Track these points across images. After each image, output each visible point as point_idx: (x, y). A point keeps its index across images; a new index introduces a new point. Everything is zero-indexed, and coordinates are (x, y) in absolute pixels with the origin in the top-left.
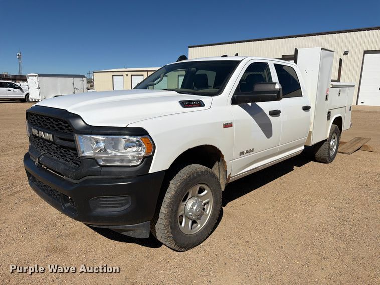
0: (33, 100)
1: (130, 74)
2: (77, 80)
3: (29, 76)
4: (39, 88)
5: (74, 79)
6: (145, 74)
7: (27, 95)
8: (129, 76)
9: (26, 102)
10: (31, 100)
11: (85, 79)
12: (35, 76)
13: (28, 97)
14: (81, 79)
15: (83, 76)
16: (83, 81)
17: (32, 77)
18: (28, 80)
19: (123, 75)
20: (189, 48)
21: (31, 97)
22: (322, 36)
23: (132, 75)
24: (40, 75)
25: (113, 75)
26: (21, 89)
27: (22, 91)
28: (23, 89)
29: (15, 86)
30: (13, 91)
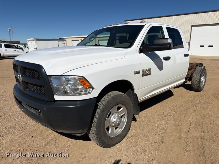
3: (29, 41)
4: (37, 48)
5: (59, 42)
12: (34, 40)
15: (64, 40)
16: (64, 43)
17: (32, 41)
24: (38, 40)
25: (72, 40)
26: (22, 49)
27: (23, 51)
28: (24, 49)
29: (18, 47)
30: (18, 51)
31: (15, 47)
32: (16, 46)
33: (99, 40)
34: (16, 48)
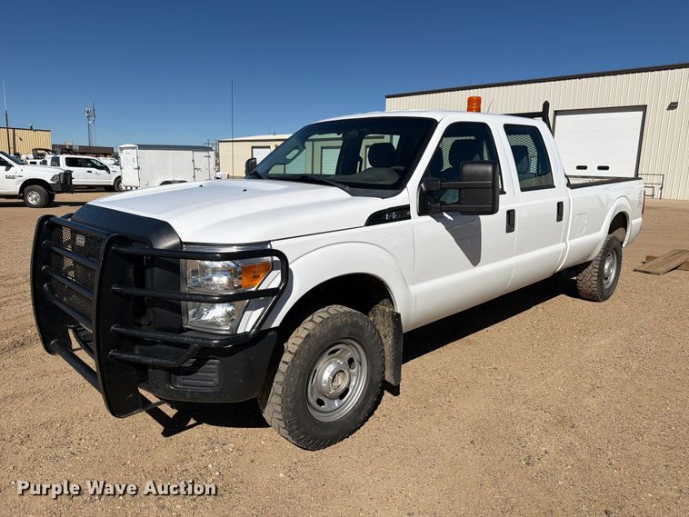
0: (129, 188)
2: (200, 155)
3: (122, 149)
4: (139, 168)
5: (195, 153)
7: (119, 179)
9: (115, 191)
10: (124, 188)
11: (212, 153)
12: (133, 148)
13: (120, 182)
14: (206, 154)
15: (208, 149)
16: (209, 157)
17: (128, 151)
18: (120, 155)
20: (387, 100)
21: (126, 182)
22: (628, 75)
24: (142, 147)
25: (253, 147)
26: (108, 170)
27: (109, 173)
28: (111, 169)
29: (99, 165)
30: (96, 173)
31: (92, 163)
32: (95, 162)
33: (322, 148)
34: (94, 166)
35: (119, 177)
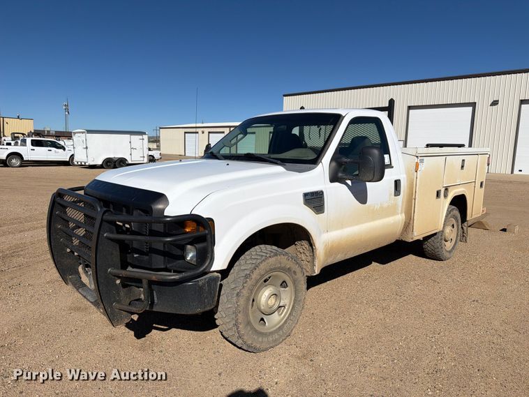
0: (79, 163)
1: (206, 131)
2: (136, 138)
3: (75, 133)
4: (87, 148)
5: (132, 136)
6: (227, 131)
8: (206, 133)
9: (70, 165)
10: (76, 163)
11: (145, 137)
12: (83, 133)
13: (73, 158)
14: (141, 137)
15: (142, 133)
16: (143, 139)
17: (79, 135)
18: (74, 137)
19: (197, 133)
20: (284, 98)
21: (77, 159)
22: (461, 80)
23: (209, 133)
24: (89, 132)
25: (185, 133)
26: (64, 149)
27: (65, 151)
28: (67, 149)
29: (58, 145)
30: (55, 152)
35: (73, 155)
